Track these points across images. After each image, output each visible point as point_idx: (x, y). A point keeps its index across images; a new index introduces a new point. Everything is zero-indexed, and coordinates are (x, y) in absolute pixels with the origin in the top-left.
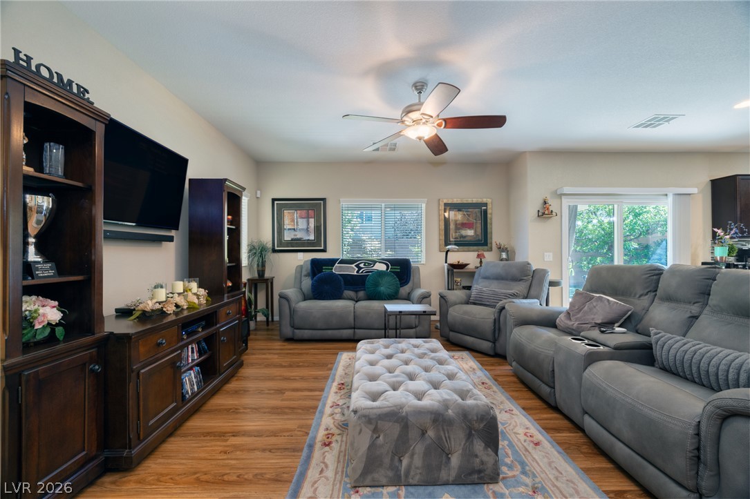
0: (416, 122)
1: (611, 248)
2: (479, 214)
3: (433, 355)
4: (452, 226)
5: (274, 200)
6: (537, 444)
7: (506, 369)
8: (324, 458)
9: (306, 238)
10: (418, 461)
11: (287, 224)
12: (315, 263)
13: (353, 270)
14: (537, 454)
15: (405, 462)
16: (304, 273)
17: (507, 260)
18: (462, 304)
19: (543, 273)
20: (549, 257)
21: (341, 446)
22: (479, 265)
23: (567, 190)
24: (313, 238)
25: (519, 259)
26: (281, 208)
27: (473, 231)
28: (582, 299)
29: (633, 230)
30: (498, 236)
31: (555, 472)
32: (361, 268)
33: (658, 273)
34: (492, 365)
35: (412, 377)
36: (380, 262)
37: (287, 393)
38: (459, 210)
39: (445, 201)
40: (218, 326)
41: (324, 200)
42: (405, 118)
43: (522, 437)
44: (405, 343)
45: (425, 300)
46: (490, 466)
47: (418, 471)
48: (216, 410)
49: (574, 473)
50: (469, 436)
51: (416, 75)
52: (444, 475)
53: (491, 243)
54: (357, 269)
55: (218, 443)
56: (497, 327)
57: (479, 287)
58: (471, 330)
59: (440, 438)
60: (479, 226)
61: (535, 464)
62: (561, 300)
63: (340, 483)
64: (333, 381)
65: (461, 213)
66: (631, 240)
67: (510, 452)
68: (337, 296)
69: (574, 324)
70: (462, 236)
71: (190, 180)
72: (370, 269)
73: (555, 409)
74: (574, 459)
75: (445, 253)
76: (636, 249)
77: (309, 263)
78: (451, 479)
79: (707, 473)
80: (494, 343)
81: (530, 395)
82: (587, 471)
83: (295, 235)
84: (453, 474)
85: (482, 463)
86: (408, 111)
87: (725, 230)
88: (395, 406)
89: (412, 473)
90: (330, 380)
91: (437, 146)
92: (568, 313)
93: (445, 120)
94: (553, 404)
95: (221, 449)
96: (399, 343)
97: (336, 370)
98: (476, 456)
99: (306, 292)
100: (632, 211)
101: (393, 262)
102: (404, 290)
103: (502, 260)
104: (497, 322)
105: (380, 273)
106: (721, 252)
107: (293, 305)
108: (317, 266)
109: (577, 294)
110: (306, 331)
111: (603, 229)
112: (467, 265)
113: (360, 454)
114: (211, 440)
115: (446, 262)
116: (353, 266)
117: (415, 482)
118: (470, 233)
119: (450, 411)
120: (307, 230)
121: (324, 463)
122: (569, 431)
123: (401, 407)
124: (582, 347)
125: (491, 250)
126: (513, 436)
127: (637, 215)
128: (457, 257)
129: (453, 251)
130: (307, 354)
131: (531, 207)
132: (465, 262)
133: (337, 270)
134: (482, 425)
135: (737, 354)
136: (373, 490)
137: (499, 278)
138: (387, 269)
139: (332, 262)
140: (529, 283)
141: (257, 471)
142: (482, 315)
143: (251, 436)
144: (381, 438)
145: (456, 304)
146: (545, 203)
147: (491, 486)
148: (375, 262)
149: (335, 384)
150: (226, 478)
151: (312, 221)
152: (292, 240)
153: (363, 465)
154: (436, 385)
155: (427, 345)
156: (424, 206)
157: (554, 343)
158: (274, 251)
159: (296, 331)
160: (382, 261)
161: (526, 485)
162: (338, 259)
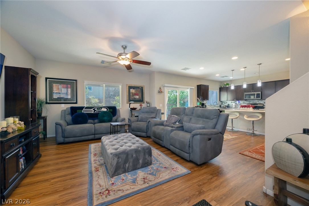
0: (123, 59)
1: (177, 103)
2: (140, 91)
3: (131, 137)
4: (131, 94)
5: (46, 79)
6: (160, 155)
7: (151, 140)
8: (98, 174)
9: (66, 97)
10: (131, 164)
11: (55, 90)
12: (72, 108)
13: (92, 111)
14: (160, 157)
15: (127, 165)
16: (67, 113)
17: (149, 106)
18: (136, 121)
19: (160, 110)
20: (161, 105)
21: (103, 170)
22: (140, 108)
23: (166, 85)
24: (70, 98)
25: (153, 106)
26: (50, 83)
27: (138, 96)
28: (169, 117)
29: (182, 97)
30: (146, 98)
31: (164, 160)
32: (95, 110)
33: (185, 109)
34: (146, 140)
35: (126, 143)
36: (104, 108)
37: (71, 161)
38: (134, 89)
39: (129, 85)
40: (32, 138)
41: (76, 80)
42: (119, 57)
43: (156, 155)
44: (119, 135)
45: (123, 121)
46: (150, 161)
47: (131, 167)
48: (36, 174)
49: (168, 158)
50: (145, 154)
51: (124, 43)
52: (138, 166)
53: (144, 101)
54: (94, 111)
55: (46, 183)
56: (147, 128)
57: (141, 116)
58: (139, 130)
59: (137, 156)
60: (140, 95)
61: (160, 159)
62: (165, 118)
63: (106, 178)
64: (91, 153)
65: (134, 90)
66: (181, 100)
67: (153, 158)
68: (85, 122)
69: (168, 124)
70: (135, 98)
71: (5, 66)
72: (99, 111)
73: (164, 147)
74: (168, 156)
75: (129, 104)
76: (182, 103)
77: (70, 108)
78: (140, 167)
79: (191, 149)
80: (147, 133)
81: (157, 145)
82: (171, 158)
83: (59, 96)
84: (140, 166)
85: (148, 160)
86: (120, 55)
87: (199, 98)
88: (124, 150)
89: (129, 168)
90: (89, 154)
91: (129, 67)
92: (166, 121)
93: (133, 60)
94: (163, 146)
95: (49, 184)
96: (118, 135)
97: (91, 150)
98: (146, 159)
99: (68, 122)
100: (181, 92)
101: (109, 108)
102: (114, 118)
103: (147, 106)
104: (147, 126)
105: (104, 112)
106: (198, 104)
107: (64, 128)
108: (73, 110)
109: (169, 115)
110: (71, 138)
111: (175, 97)
112: (136, 108)
113: (114, 166)
114: (42, 183)
115: (130, 107)
116: (92, 109)
117: (130, 170)
118: (137, 97)
119: (139, 149)
120: (67, 94)
121: (98, 175)
122: (167, 151)
123: (126, 150)
124: (169, 128)
125: (144, 103)
126: (154, 155)
127: (183, 93)
128: (133, 106)
129: (132, 103)
130: (74, 147)
131: (156, 90)
132: (136, 107)
133: (84, 111)
134: (148, 150)
135: (196, 125)
136: (118, 176)
137: (147, 112)
138: (107, 110)
139: (82, 108)
140: (156, 113)
141: (71, 185)
142: (143, 125)
143: (62, 177)
144: (120, 160)
145: (134, 122)
146: (160, 88)
147: (150, 166)
148: (102, 108)
149: (92, 154)
150: (58, 190)
151: (69, 90)
152: (58, 98)
153: (115, 169)
154: (134, 144)
155: (128, 135)
156: (120, 86)
157: (163, 129)
158: (47, 103)
159: (66, 139)
160: (104, 107)
161: (158, 164)
162: (85, 107)
